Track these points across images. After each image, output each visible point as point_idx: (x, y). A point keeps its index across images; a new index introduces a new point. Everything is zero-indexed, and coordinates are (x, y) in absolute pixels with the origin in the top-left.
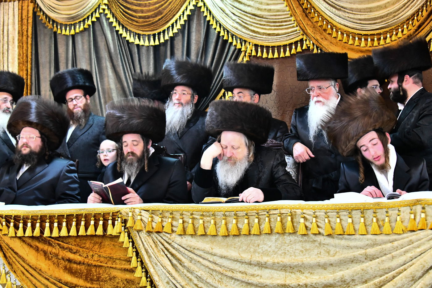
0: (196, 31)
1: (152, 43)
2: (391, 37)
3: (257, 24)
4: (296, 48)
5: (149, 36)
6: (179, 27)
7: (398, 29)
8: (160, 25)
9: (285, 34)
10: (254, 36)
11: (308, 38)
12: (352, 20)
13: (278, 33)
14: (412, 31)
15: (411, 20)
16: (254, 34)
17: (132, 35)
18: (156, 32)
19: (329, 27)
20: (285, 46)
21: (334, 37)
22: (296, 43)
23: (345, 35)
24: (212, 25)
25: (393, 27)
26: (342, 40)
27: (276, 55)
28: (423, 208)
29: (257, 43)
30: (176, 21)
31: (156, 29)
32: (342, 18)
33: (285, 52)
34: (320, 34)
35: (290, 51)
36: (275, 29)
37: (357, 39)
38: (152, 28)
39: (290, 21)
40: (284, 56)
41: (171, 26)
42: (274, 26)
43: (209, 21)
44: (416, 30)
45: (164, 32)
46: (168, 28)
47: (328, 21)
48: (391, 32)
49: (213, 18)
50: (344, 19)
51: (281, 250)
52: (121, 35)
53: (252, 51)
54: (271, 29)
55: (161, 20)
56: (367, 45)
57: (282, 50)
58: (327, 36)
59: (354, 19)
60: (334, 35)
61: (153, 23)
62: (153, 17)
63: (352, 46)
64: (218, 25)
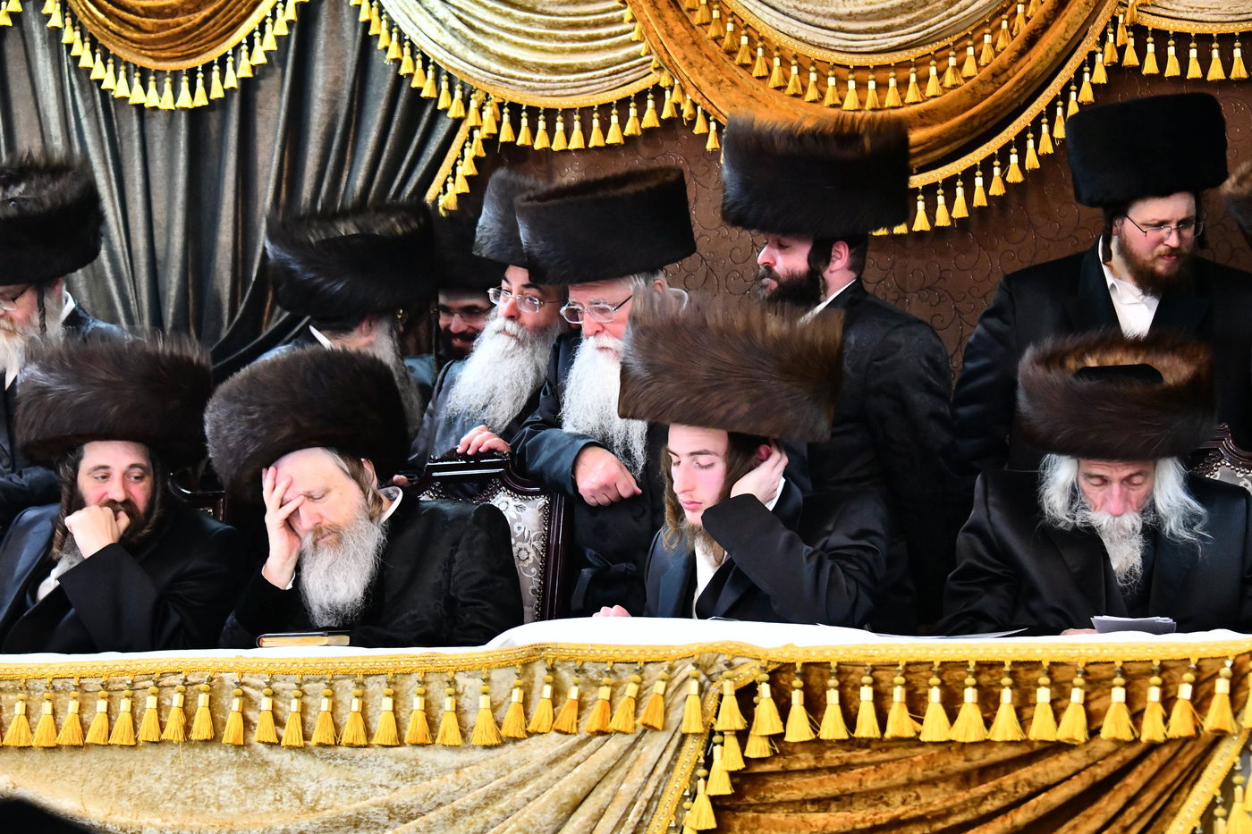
0: (328, 56)
1: (185, 100)
2: (940, 74)
3: (517, 32)
4: (640, 116)
5: (176, 76)
6: (270, 44)
7: (964, 49)
8: (210, 38)
9: (604, 68)
10: (503, 76)
11: (677, 82)
12: (810, 18)
13: (581, 64)
14: (1005, 57)
15: (1005, 16)
16: (504, 70)
17: (122, 74)
18: (198, 62)
19: (744, 40)
20: (605, 109)
21: (758, 78)
22: (641, 97)
23: (794, 70)
24: (378, 36)
25: (949, 41)
26: (785, 87)
27: (577, 141)
28: (552, 670)
29: (516, 100)
30: (262, 25)
31: (198, 54)
32: (783, 14)
33: (605, 128)
34: (713, 68)
35: (622, 125)
36: (574, 51)
37: (832, 81)
38: (183, 48)
39: (621, 21)
40: (601, 143)
41: (245, 41)
42: (572, 39)
43: (367, 24)
44: (1021, 53)
45: (222, 60)
46: (236, 49)
47: (743, 21)
48: (940, 56)
49: (380, 14)
50: (787, 15)
51: (186, 788)
52: (89, 71)
53: (499, 124)
54: (562, 51)
55: (212, 22)
56: (862, 103)
57: (596, 123)
58: (741, 72)
59: (817, 15)
60: (759, 69)
61: (186, 32)
62: (190, 12)
63: (817, 106)
64: (395, 36)
